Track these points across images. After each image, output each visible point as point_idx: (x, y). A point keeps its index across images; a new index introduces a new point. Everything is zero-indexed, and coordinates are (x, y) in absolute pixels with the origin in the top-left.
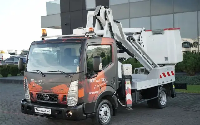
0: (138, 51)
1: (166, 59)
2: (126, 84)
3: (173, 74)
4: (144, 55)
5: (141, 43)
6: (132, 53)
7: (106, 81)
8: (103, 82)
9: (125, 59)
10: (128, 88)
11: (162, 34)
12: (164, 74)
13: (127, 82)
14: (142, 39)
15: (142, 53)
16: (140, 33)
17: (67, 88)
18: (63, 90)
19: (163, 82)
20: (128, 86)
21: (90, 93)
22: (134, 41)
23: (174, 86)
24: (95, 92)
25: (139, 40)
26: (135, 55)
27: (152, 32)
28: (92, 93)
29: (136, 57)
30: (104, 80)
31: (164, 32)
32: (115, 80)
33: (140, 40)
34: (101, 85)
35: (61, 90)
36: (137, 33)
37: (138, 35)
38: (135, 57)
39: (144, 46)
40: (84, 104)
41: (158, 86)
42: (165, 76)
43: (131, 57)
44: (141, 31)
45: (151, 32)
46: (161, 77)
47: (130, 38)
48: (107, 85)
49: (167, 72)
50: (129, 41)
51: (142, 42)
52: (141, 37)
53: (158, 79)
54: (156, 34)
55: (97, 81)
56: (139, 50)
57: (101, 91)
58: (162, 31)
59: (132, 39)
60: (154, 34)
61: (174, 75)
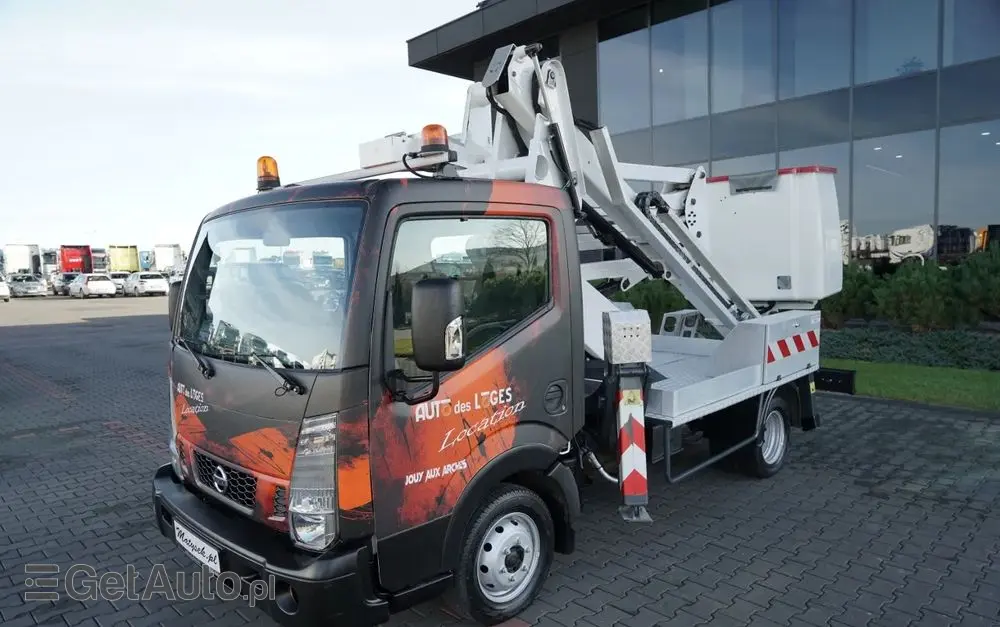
0: (680, 252)
1: (784, 282)
2: (622, 403)
3: (814, 343)
4: (701, 269)
5: (689, 224)
6: (653, 261)
7: (512, 404)
8: (495, 409)
9: (627, 283)
10: (631, 418)
11: (769, 188)
12: (783, 345)
13: (626, 394)
14: (694, 208)
15: (694, 262)
16: (686, 187)
17: (285, 450)
18: (270, 455)
19: (779, 378)
20: (631, 410)
21: (412, 479)
22: (663, 210)
23: (812, 385)
24: (448, 469)
25: (682, 213)
26: (666, 271)
27: (732, 182)
28: (430, 475)
29: (669, 275)
30: (505, 397)
31: (776, 182)
32: (567, 390)
33: (687, 212)
34: (485, 425)
35: (263, 455)
36: (676, 187)
37: (678, 195)
38: (664, 276)
39: (699, 234)
40: (374, 541)
41: (758, 396)
42: (785, 351)
43: (651, 278)
44: (691, 180)
45: (725, 185)
46: (771, 358)
47: (644, 199)
48: (518, 424)
49: (794, 338)
50: (644, 212)
51: (692, 219)
52: (688, 202)
53: (759, 368)
54: (746, 190)
55: (462, 408)
56: (684, 250)
57: (484, 454)
58: (771, 177)
59: (657, 202)
60: (738, 191)
61: (818, 347)
